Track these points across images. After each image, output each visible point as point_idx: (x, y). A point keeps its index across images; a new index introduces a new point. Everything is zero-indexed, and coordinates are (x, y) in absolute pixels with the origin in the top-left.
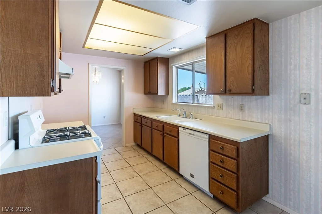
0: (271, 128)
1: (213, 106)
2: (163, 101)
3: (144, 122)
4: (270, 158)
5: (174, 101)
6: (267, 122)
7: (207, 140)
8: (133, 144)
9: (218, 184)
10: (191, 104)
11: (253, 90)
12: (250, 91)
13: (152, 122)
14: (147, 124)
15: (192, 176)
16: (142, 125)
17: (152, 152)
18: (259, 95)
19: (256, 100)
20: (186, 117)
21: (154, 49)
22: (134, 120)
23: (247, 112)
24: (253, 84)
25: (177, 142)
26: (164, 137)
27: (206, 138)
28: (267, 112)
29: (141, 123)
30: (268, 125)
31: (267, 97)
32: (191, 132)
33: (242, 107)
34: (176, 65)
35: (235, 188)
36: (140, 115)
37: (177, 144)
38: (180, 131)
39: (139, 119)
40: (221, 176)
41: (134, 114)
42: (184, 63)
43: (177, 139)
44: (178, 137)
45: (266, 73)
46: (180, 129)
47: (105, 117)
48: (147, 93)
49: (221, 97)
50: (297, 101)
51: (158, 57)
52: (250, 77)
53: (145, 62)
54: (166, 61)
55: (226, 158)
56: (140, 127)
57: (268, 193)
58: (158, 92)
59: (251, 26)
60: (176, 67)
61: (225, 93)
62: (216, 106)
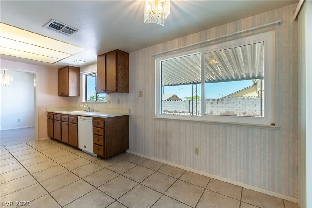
0: (130, 111)
2: (76, 101)
3: (55, 118)
5: (84, 100)
6: (128, 108)
7: (92, 121)
8: (46, 138)
9: (97, 145)
11: (117, 90)
12: (115, 90)
13: (61, 116)
14: (58, 119)
15: (85, 147)
16: (54, 120)
17: (61, 140)
18: (120, 92)
20: (90, 111)
21: (61, 60)
22: (48, 117)
23: (121, 103)
24: (117, 86)
25: (77, 126)
26: (69, 125)
27: (91, 120)
29: (54, 119)
30: (128, 110)
31: (128, 94)
32: (84, 118)
33: (119, 101)
34: (84, 73)
35: (103, 145)
36: (52, 113)
37: (76, 129)
38: (78, 119)
39: (52, 115)
40: (97, 140)
41: (48, 112)
42: (89, 72)
43: (76, 125)
44: (77, 123)
45: (127, 81)
46: (79, 117)
47: (20, 121)
48: (61, 95)
49: (109, 96)
50: (138, 95)
51: (68, 66)
52: (115, 82)
53: (60, 69)
54: (77, 70)
55: (100, 129)
56: (53, 122)
57: (129, 148)
58: (69, 94)
59: (115, 53)
60: (85, 75)
61: (106, 92)
62: (107, 102)
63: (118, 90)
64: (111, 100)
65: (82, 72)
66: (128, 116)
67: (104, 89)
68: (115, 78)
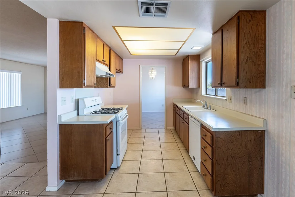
0: (266, 121)
1: (225, 98)
4: (266, 156)
5: (203, 93)
6: (264, 117)
7: (200, 127)
8: (172, 128)
9: (204, 167)
10: (214, 97)
11: (238, 83)
13: (179, 110)
15: (194, 158)
16: (176, 113)
19: (256, 92)
20: (207, 108)
21: (179, 50)
22: (173, 108)
23: (248, 105)
24: (238, 77)
25: (188, 127)
26: (183, 122)
28: (263, 106)
29: (176, 111)
30: (263, 120)
31: (264, 90)
32: (193, 120)
33: (245, 100)
34: (204, 60)
37: (188, 130)
39: (175, 107)
40: (204, 160)
41: (174, 104)
42: (209, 58)
43: (188, 125)
46: (190, 117)
48: (184, 86)
49: (231, 89)
50: (289, 94)
51: (189, 55)
53: (183, 60)
54: (197, 57)
58: (189, 85)
60: (205, 62)
61: (222, 86)
62: (228, 99)
63: (240, 84)
64: (233, 97)
65: (202, 60)
66: (263, 131)
67: (219, 82)
68: (235, 63)
